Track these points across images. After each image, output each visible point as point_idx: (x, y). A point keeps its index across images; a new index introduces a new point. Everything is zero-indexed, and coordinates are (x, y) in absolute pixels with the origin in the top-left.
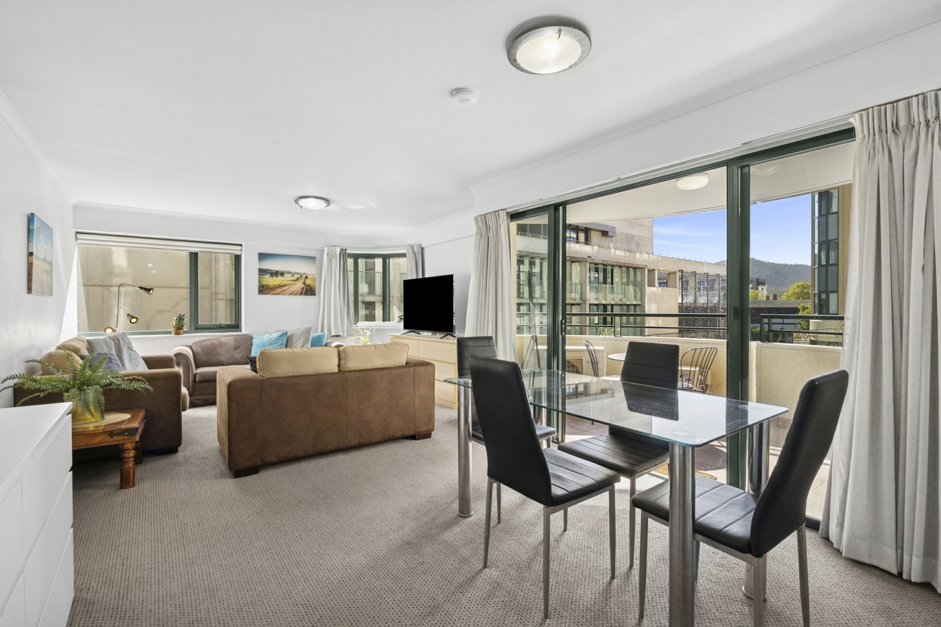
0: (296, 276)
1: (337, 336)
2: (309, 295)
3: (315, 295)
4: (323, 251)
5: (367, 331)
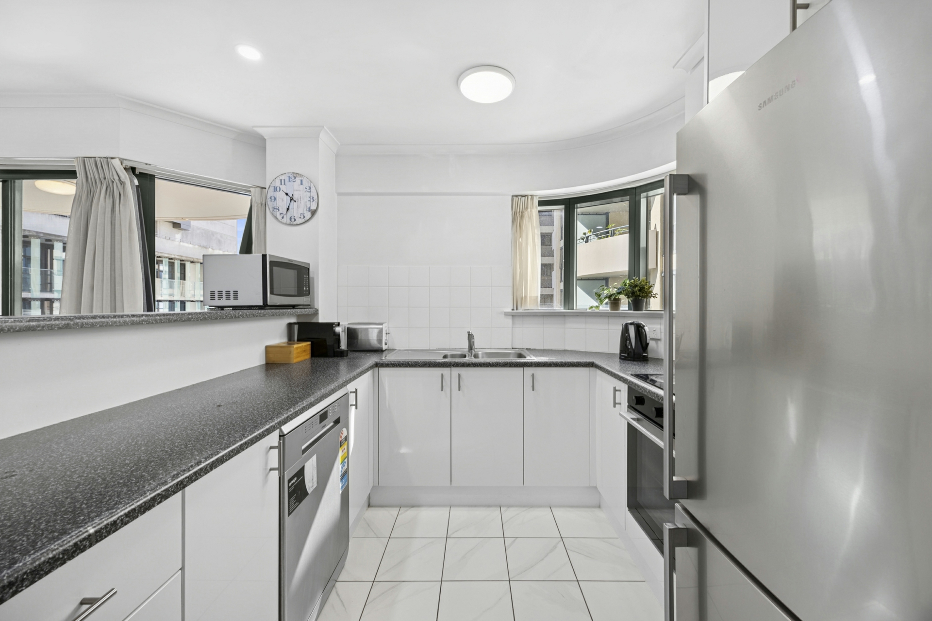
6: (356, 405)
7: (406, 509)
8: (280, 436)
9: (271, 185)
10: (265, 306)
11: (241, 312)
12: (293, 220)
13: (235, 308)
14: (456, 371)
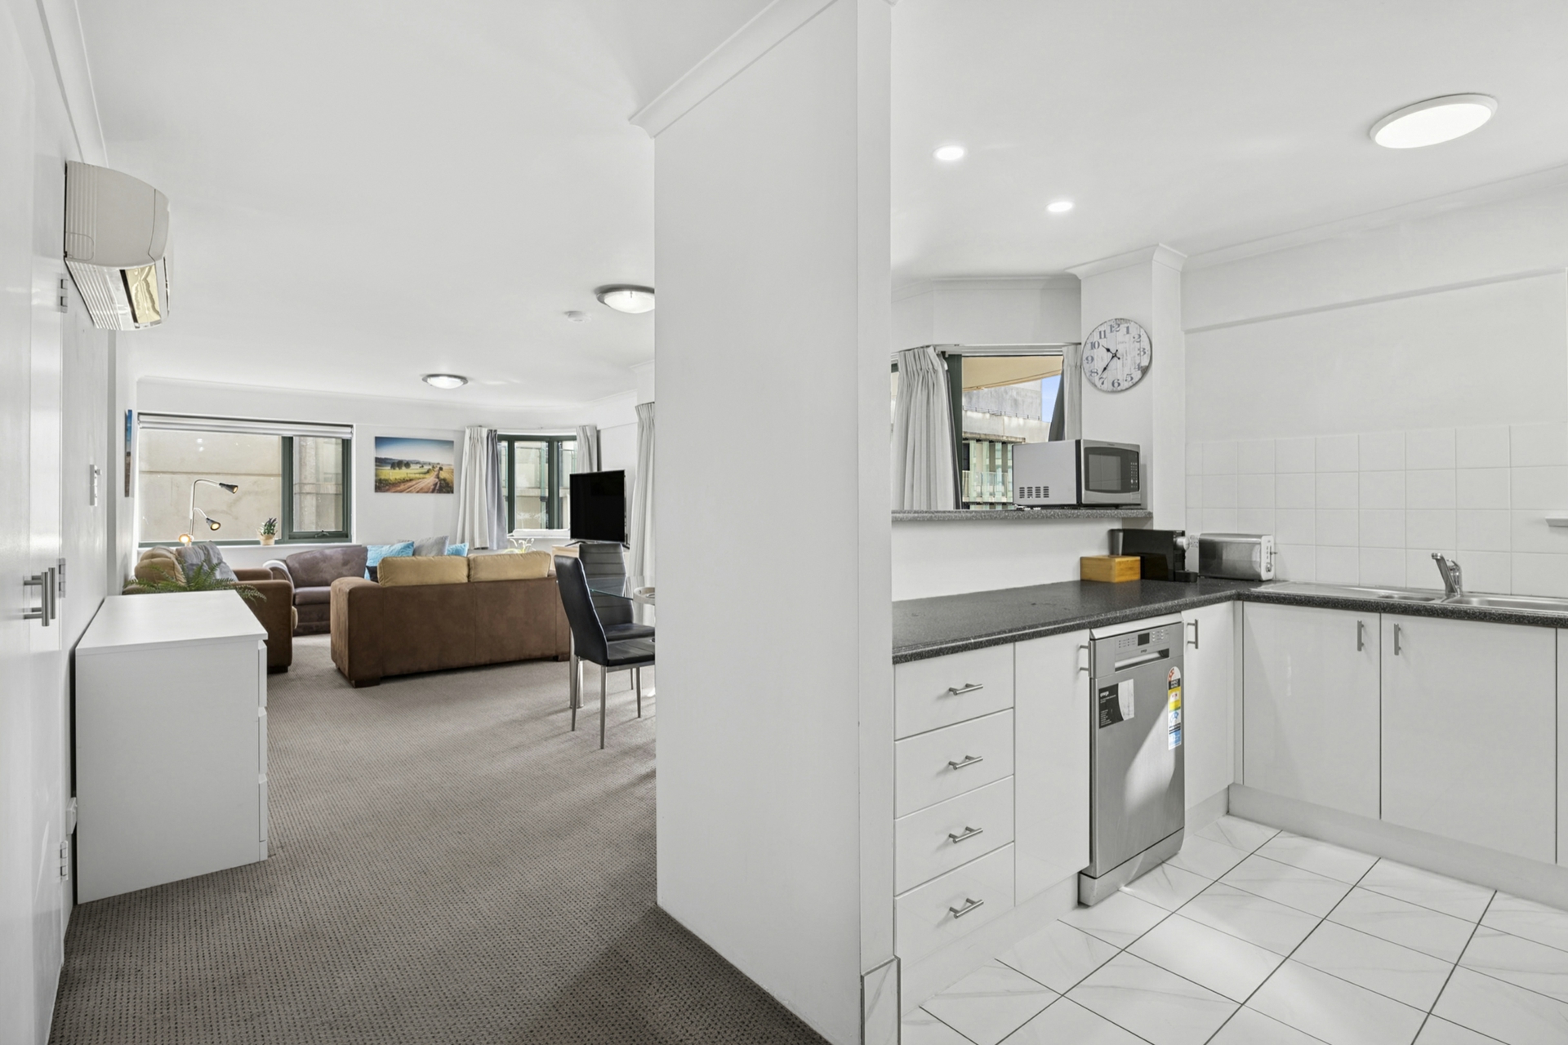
0: (426, 468)
1: (483, 548)
2: (445, 493)
3: (452, 492)
4: (464, 432)
5: (523, 542)
6: (1196, 643)
7: (1289, 834)
8: (1091, 639)
9: (1088, 342)
10: (1079, 505)
11: (1052, 512)
12: (1116, 385)
13: (1044, 507)
14: (1389, 620)
